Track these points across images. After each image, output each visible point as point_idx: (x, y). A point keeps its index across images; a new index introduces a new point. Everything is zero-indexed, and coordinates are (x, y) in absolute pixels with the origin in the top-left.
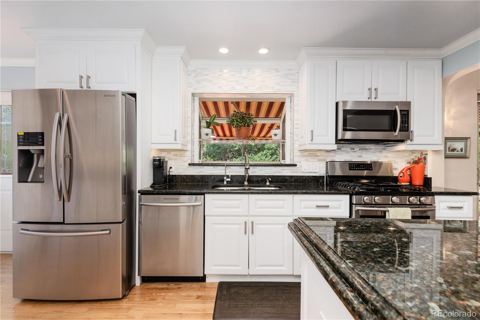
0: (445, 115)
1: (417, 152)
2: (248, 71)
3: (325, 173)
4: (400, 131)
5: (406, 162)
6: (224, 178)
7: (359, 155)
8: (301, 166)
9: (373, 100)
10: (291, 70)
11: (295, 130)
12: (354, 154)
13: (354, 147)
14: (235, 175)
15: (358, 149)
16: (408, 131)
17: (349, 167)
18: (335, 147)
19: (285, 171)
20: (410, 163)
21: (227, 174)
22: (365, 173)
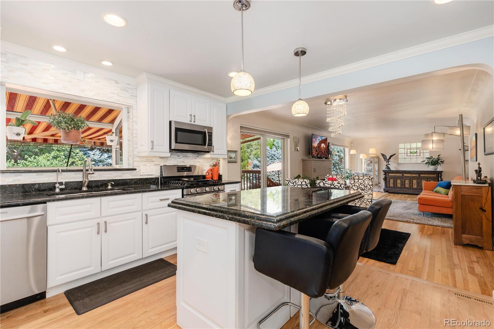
0: (228, 137)
1: (215, 159)
2: (84, 75)
3: (160, 175)
4: (208, 145)
5: (209, 166)
6: (56, 185)
7: (183, 160)
8: (140, 170)
9: (193, 123)
10: (129, 84)
11: (134, 139)
12: (179, 160)
13: (179, 155)
14: (68, 181)
15: (182, 156)
16: (211, 146)
17: (177, 170)
18: (169, 154)
19: (126, 174)
20: (211, 166)
21: (59, 181)
22: (185, 174)
